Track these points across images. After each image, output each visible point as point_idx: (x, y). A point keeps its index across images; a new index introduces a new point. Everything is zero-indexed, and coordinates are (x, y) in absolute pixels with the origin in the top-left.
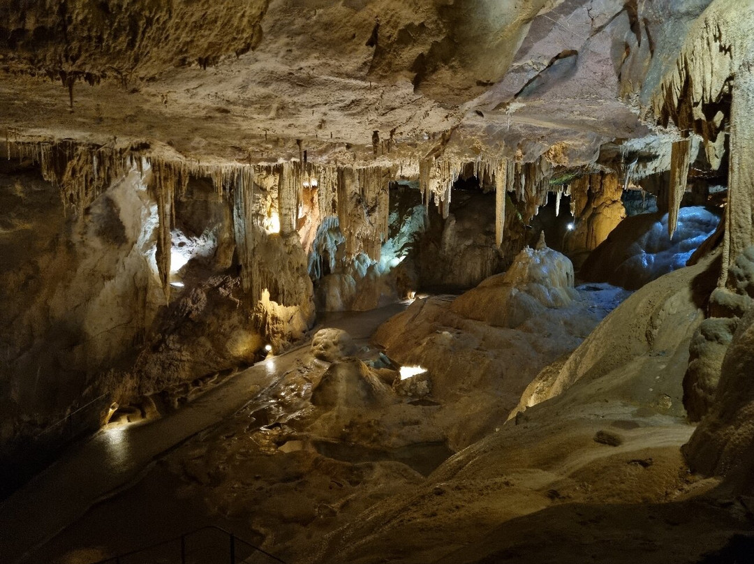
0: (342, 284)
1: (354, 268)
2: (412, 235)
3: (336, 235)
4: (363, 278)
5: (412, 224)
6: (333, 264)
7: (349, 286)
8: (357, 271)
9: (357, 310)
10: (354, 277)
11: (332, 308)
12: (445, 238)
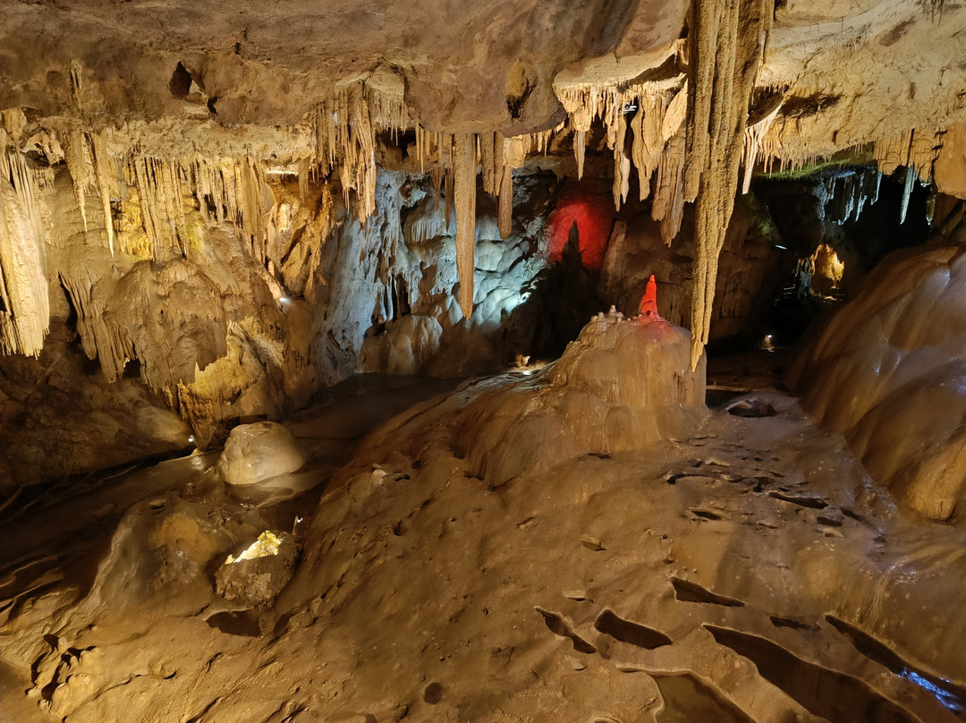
0: (418, 330)
1: (444, 308)
2: (552, 257)
3: (424, 252)
4: (456, 325)
5: (556, 237)
6: (414, 298)
7: (431, 335)
8: (448, 312)
9: (436, 376)
10: (441, 323)
11: (397, 368)
12: (608, 263)
